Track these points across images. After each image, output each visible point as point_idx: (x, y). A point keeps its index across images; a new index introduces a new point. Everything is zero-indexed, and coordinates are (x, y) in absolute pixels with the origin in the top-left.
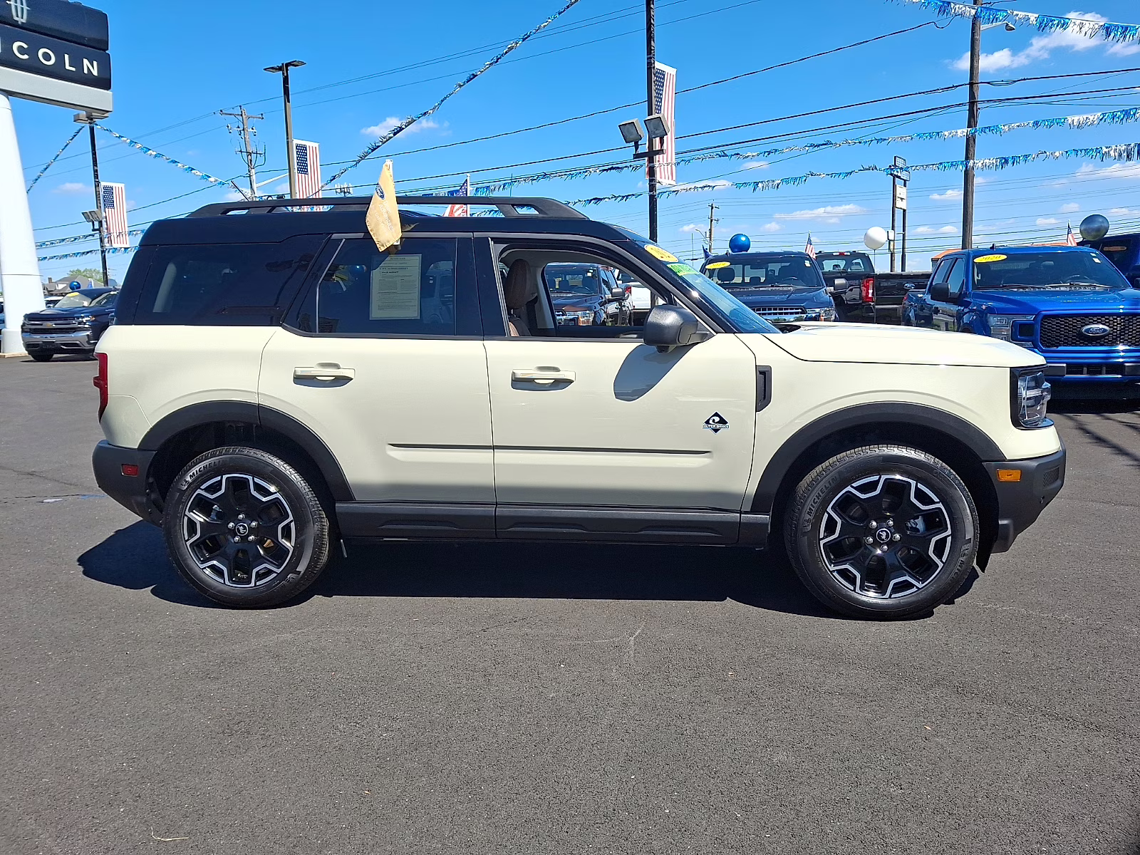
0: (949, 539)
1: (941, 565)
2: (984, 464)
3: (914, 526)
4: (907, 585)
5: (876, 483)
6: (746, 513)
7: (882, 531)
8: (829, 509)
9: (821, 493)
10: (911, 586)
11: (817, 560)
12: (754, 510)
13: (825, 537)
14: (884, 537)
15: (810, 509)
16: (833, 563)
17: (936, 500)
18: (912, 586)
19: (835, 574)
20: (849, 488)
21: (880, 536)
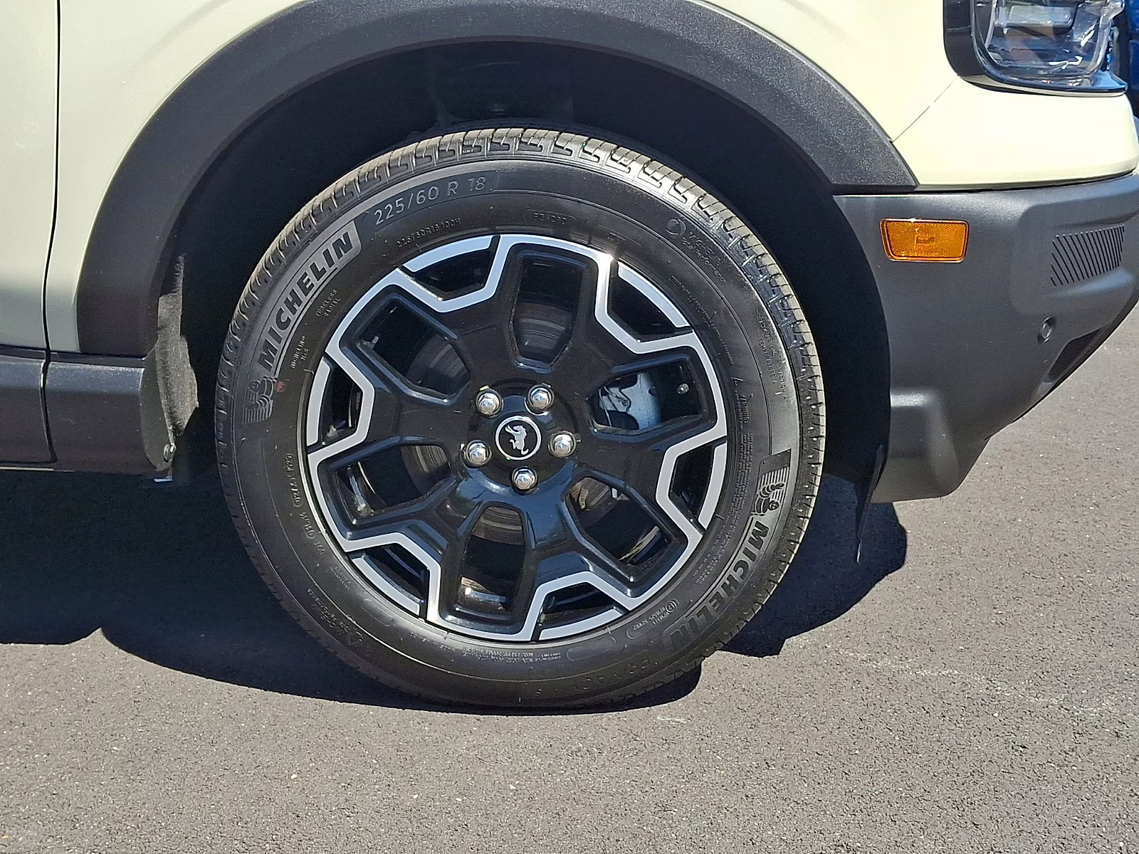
0: (721, 453)
1: (694, 537)
2: (842, 200)
3: (622, 409)
4: (590, 601)
5: (484, 259)
6: (65, 356)
7: (512, 424)
8: (333, 349)
9: (300, 293)
10: (602, 602)
11: (297, 517)
12: (89, 351)
13: (324, 440)
14: (519, 444)
15: (267, 345)
16: (352, 528)
17: (678, 320)
18: (604, 602)
19: (360, 562)
20: (396, 277)
21: (507, 438)
